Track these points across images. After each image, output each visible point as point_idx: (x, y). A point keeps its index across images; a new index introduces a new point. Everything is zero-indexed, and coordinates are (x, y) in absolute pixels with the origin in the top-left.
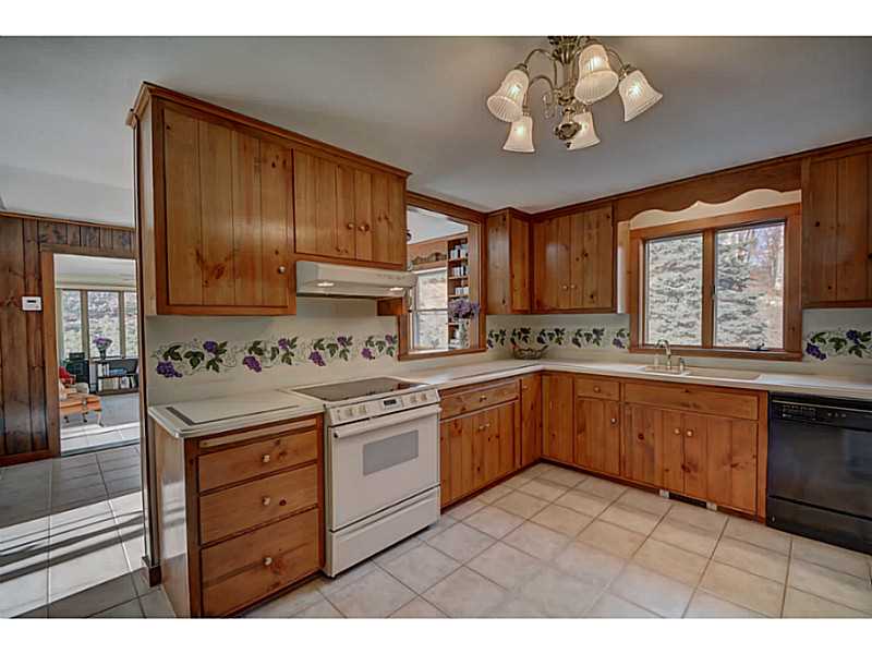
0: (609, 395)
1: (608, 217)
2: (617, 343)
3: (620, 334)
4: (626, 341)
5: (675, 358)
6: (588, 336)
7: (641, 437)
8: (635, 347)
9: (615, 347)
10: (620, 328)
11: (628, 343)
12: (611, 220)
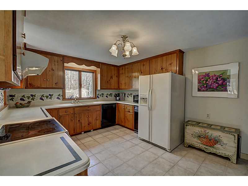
0: (70, 112)
1: (61, 61)
2: (58, 98)
3: (59, 95)
4: (61, 98)
5: (77, 101)
6: (47, 97)
7: (79, 121)
8: (64, 99)
9: (57, 99)
10: (59, 94)
11: (62, 98)
12: (62, 61)
